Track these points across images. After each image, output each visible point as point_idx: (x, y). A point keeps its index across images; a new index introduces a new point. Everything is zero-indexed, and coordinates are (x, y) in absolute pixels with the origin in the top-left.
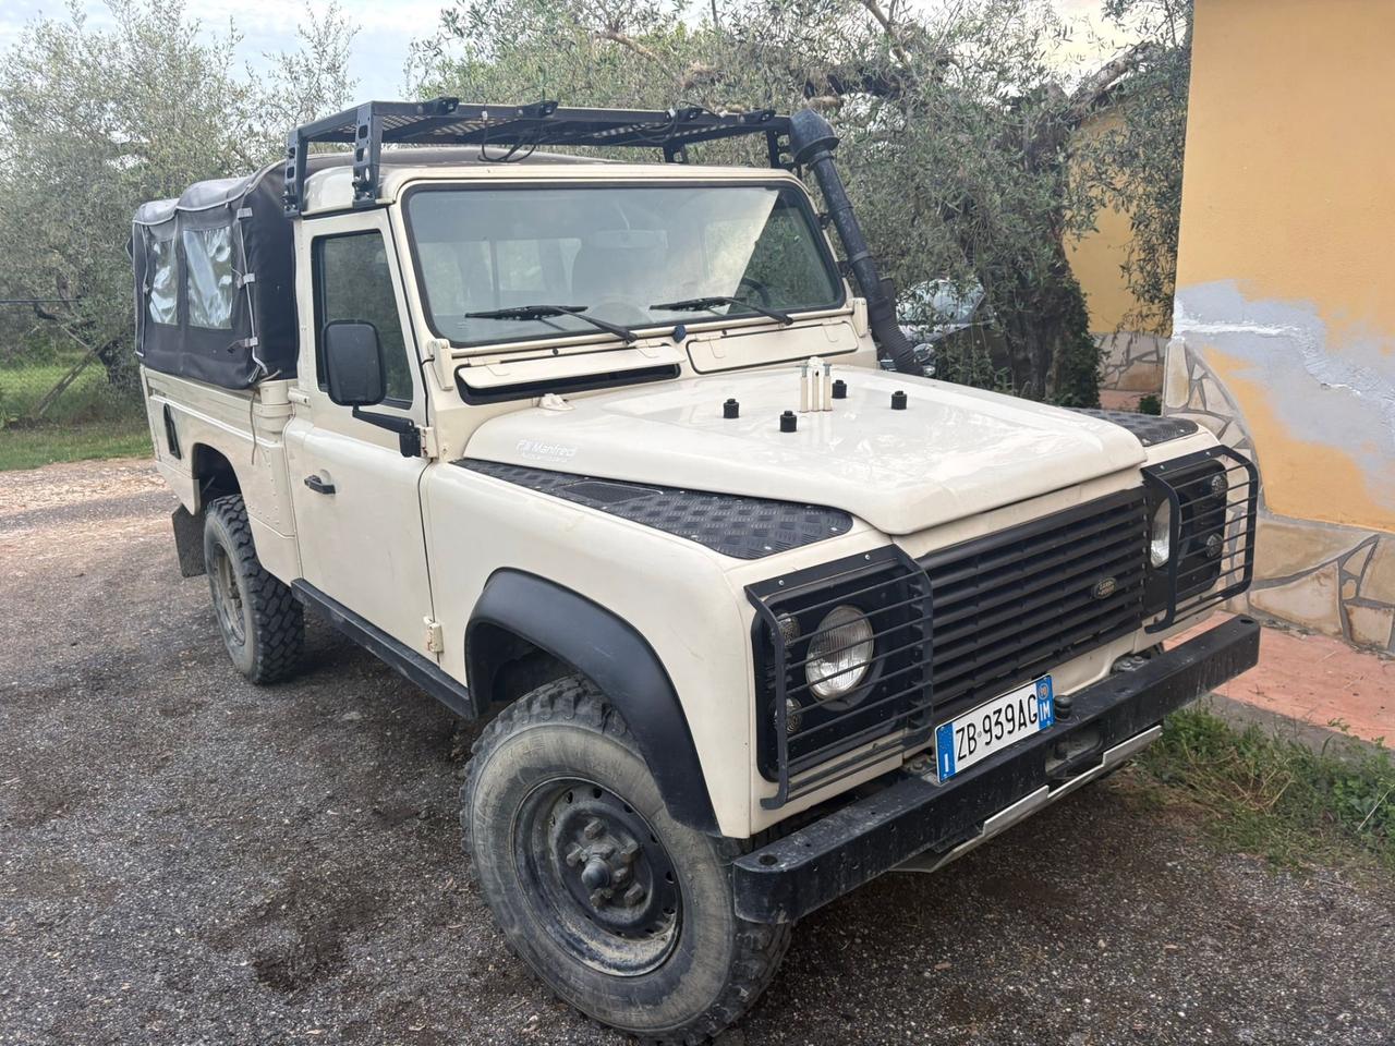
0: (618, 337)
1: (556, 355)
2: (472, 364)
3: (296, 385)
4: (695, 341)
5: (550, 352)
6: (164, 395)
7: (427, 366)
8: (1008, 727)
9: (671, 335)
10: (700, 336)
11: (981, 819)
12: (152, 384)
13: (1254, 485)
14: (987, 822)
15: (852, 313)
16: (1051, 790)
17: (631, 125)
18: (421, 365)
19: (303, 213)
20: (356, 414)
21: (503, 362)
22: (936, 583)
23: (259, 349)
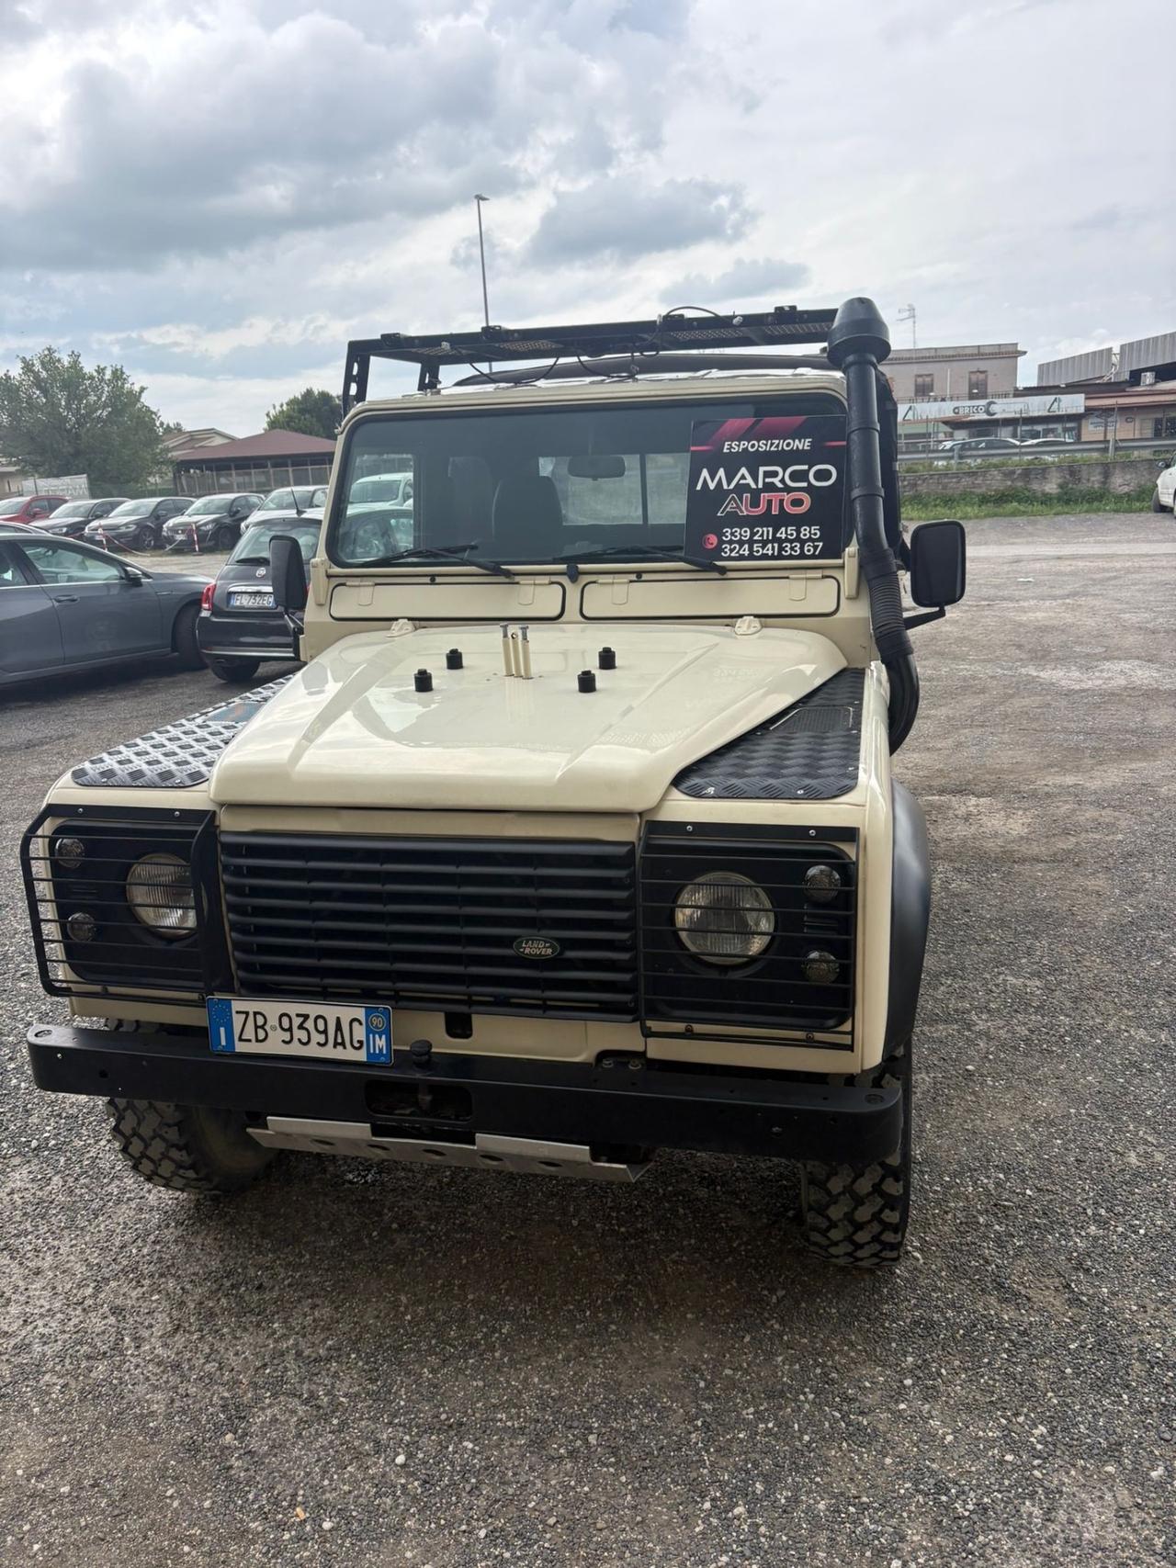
1: (433, 582)
8: (318, 1038)
10: (606, 578)
21: (380, 584)
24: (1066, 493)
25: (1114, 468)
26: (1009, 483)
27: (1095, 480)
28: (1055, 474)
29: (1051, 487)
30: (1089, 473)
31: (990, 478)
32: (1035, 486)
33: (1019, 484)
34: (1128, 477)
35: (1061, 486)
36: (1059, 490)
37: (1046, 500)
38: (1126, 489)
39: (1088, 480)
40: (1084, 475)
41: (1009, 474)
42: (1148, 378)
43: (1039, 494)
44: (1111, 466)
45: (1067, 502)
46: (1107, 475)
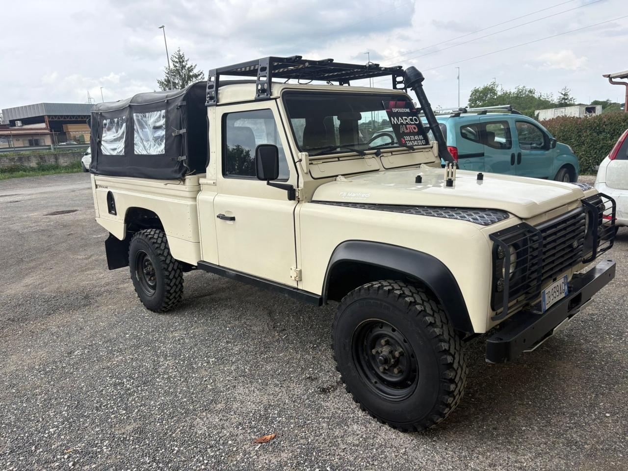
0: (357, 154)
1: (339, 160)
2: (314, 163)
3: (205, 177)
4: (383, 156)
5: (337, 159)
6: (107, 187)
7: (298, 164)
8: (557, 294)
9: (375, 153)
10: (385, 155)
11: (552, 328)
12: (98, 183)
13: (614, 208)
14: (555, 329)
15: (432, 147)
16: (569, 319)
17: (350, 70)
18: (295, 163)
19: (218, 104)
20: (268, 184)
21: (323, 162)
22: (544, 234)
23: (187, 161)
24: (41, 167)
25: (59, 156)
26: (13, 163)
27: (52, 161)
28: (34, 159)
29: (33, 164)
30: (49, 158)
31: (3, 161)
32: (26, 164)
33: (18, 164)
34: (66, 159)
35: (38, 164)
36: (37, 166)
37: (33, 169)
38: (66, 164)
39: (49, 161)
40: (47, 158)
41: (12, 160)
42: (19, 123)
43: (28, 168)
44: (57, 155)
45: (43, 170)
46: (56, 159)
